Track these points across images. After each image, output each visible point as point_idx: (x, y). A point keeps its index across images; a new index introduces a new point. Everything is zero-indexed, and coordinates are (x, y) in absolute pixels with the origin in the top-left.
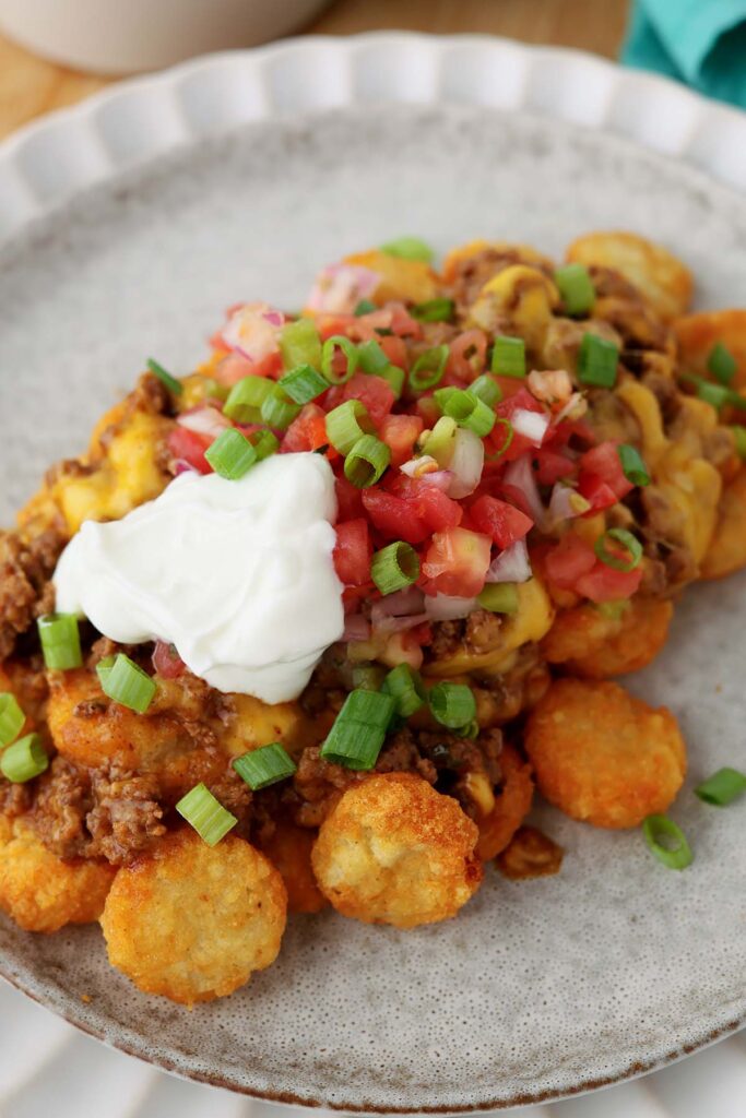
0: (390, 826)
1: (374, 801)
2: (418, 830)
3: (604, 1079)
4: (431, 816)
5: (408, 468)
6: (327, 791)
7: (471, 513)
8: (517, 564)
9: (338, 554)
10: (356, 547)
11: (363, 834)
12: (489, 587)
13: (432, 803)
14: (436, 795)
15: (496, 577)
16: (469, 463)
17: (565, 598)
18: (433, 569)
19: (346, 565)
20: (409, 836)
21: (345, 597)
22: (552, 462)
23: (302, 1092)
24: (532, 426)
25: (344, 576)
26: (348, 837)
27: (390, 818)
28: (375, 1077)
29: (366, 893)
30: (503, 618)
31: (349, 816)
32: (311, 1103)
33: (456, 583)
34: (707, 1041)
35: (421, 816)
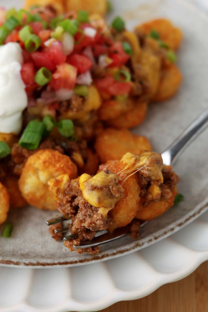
0: (44, 166)
1: (39, 158)
2: (54, 166)
3: (125, 250)
4: (59, 161)
5: (47, 44)
6: (22, 159)
7: (70, 59)
8: (87, 79)
9: (22, 72)
10: (28, 69)
11: (36, 171)
12: (77, 85)
13: (59, 157)
14: (61, 155)
15: (79, 82)
16: (69, 44)
17: (106, 96)
18: (56, 76)
19: (25, 77)
20: (52, 169)
21: (27, 90)
22: (98, 48)
23: (14, 260)
24: (90, 32)
25: (25, 81)
26: (30, 173)
27: (44, 162)
28: (42, 257)
29: (38, 194)
30: (83, 98)
31: (30, 165)
32: (17, 264)
33: (65, 83)
34: (163, 235)
35: (55, 161)
